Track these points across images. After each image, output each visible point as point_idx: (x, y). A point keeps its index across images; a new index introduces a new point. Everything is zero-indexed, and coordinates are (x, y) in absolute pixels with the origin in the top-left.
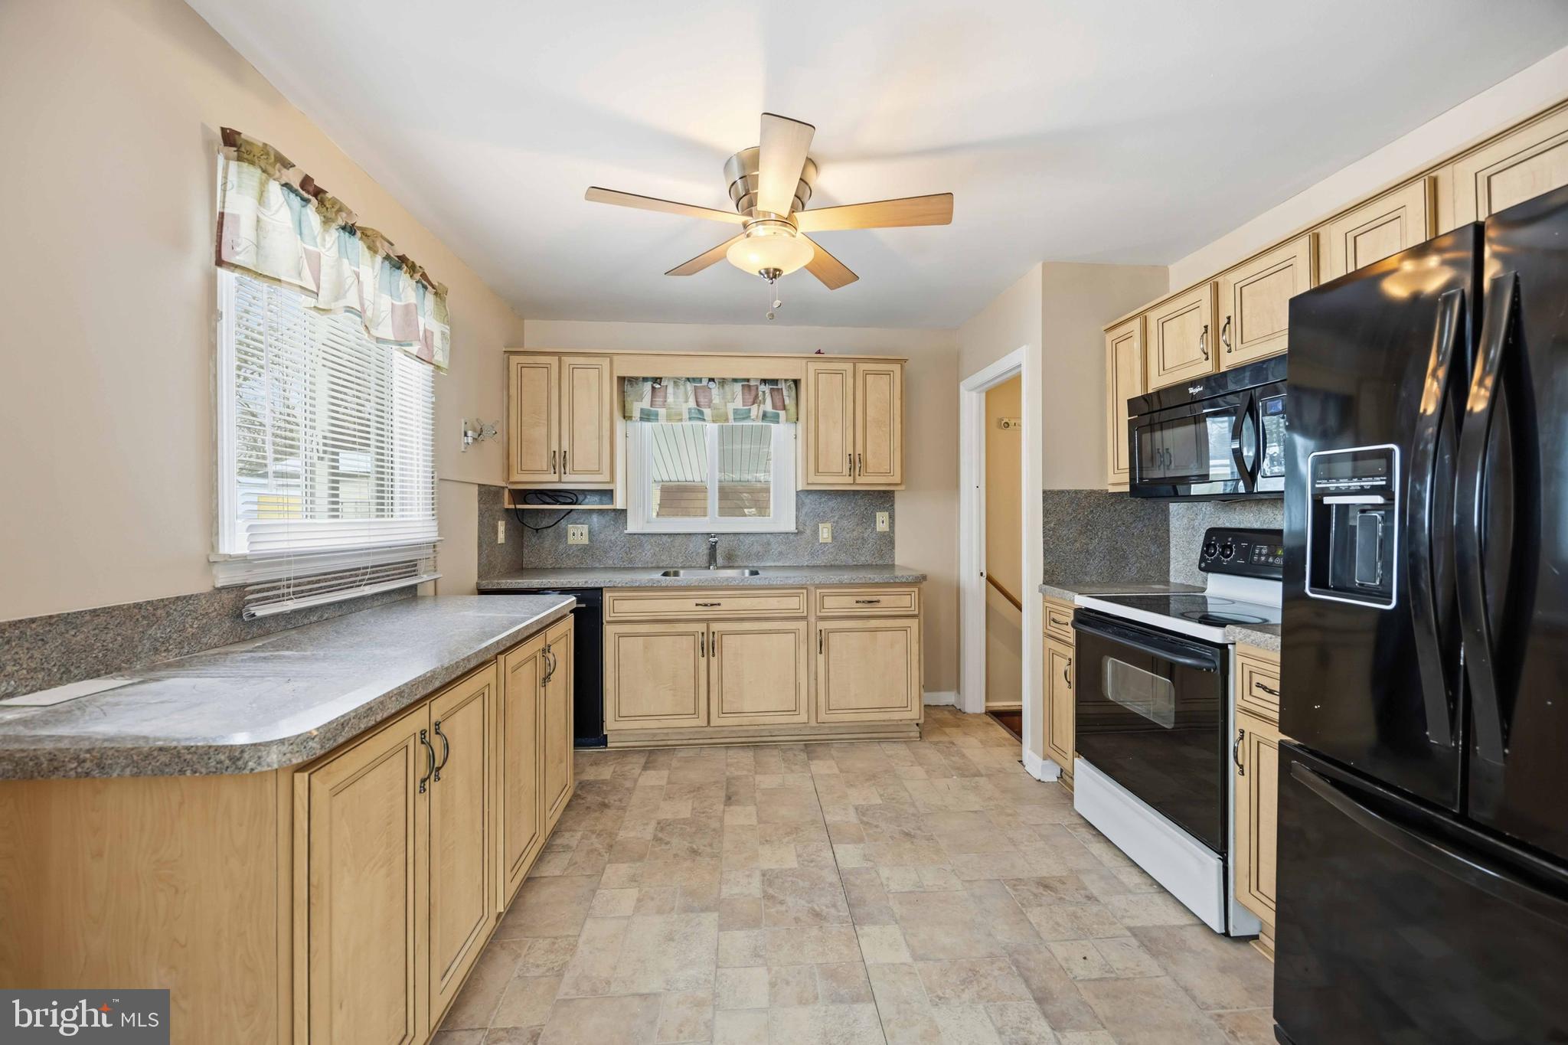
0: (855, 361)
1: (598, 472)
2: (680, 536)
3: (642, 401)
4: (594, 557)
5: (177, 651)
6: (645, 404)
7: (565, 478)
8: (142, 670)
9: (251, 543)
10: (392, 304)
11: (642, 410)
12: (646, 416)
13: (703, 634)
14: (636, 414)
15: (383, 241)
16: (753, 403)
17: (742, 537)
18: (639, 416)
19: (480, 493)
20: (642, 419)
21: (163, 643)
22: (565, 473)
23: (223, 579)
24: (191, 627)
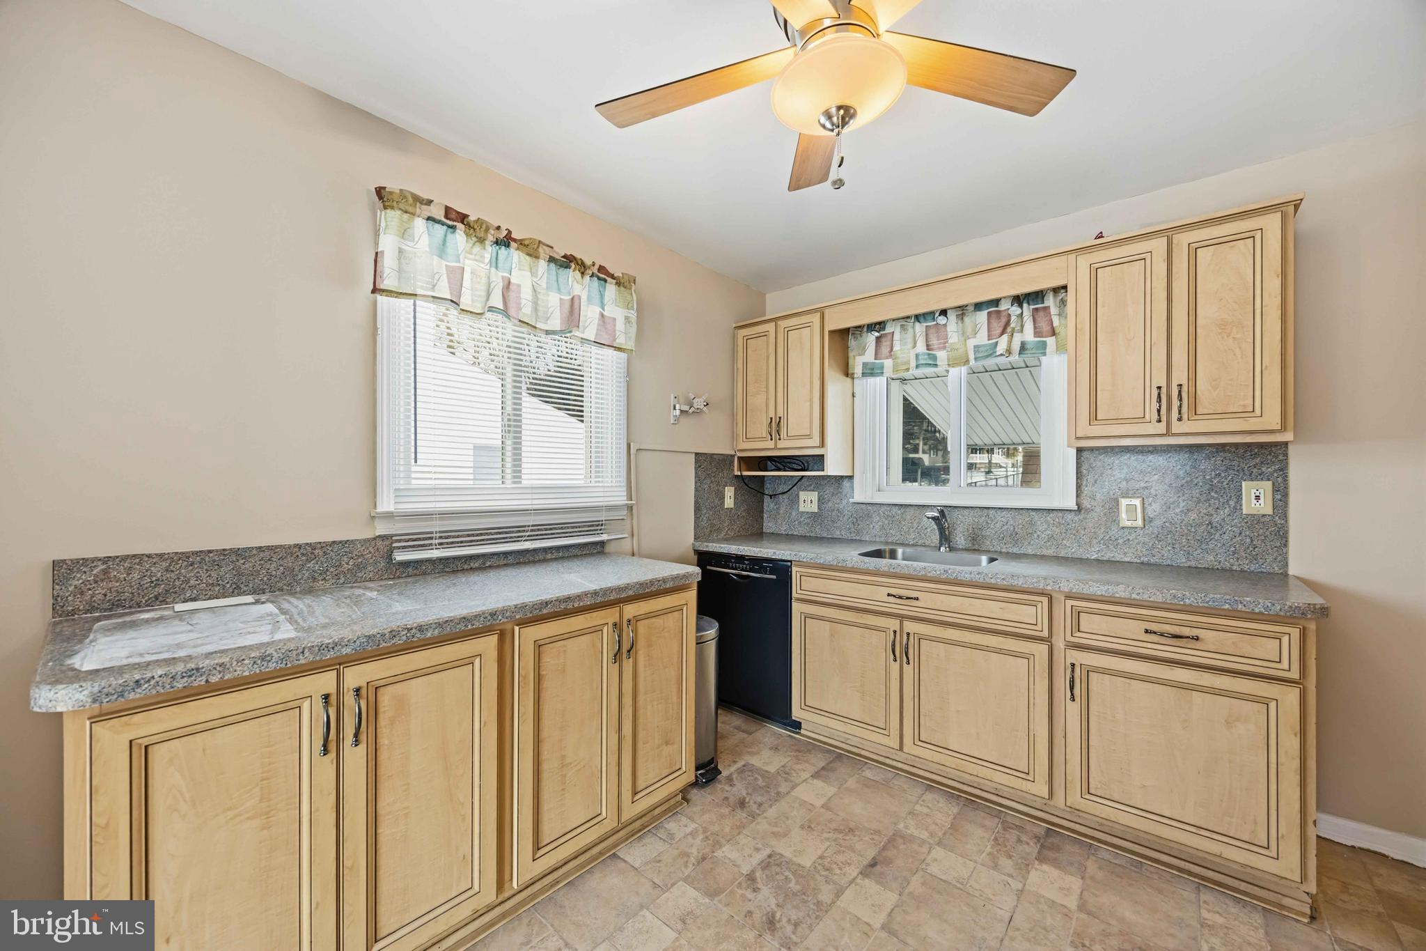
0: (1168, 234)
1: (809, 436)
2: (912, 508)
3: (865, 352)
4: (823, 525)
5: (334, 581)
6: (869, 356)
7: (781, 444)
8: (300, 592)
9: (396, 503)
10: (561, 299)
11: (865, 365)
12: (871, 371)
13: (895, 632)
14: (858, 370)
15: (544, 247)
16: (1003, 333)
17: (991, 512)
18: (861, 372)
19: (697, 461)
20: (864, 374)
21: (321, 574)
22: (780, 439)
23: (381, 529)
24: (347, 564)
